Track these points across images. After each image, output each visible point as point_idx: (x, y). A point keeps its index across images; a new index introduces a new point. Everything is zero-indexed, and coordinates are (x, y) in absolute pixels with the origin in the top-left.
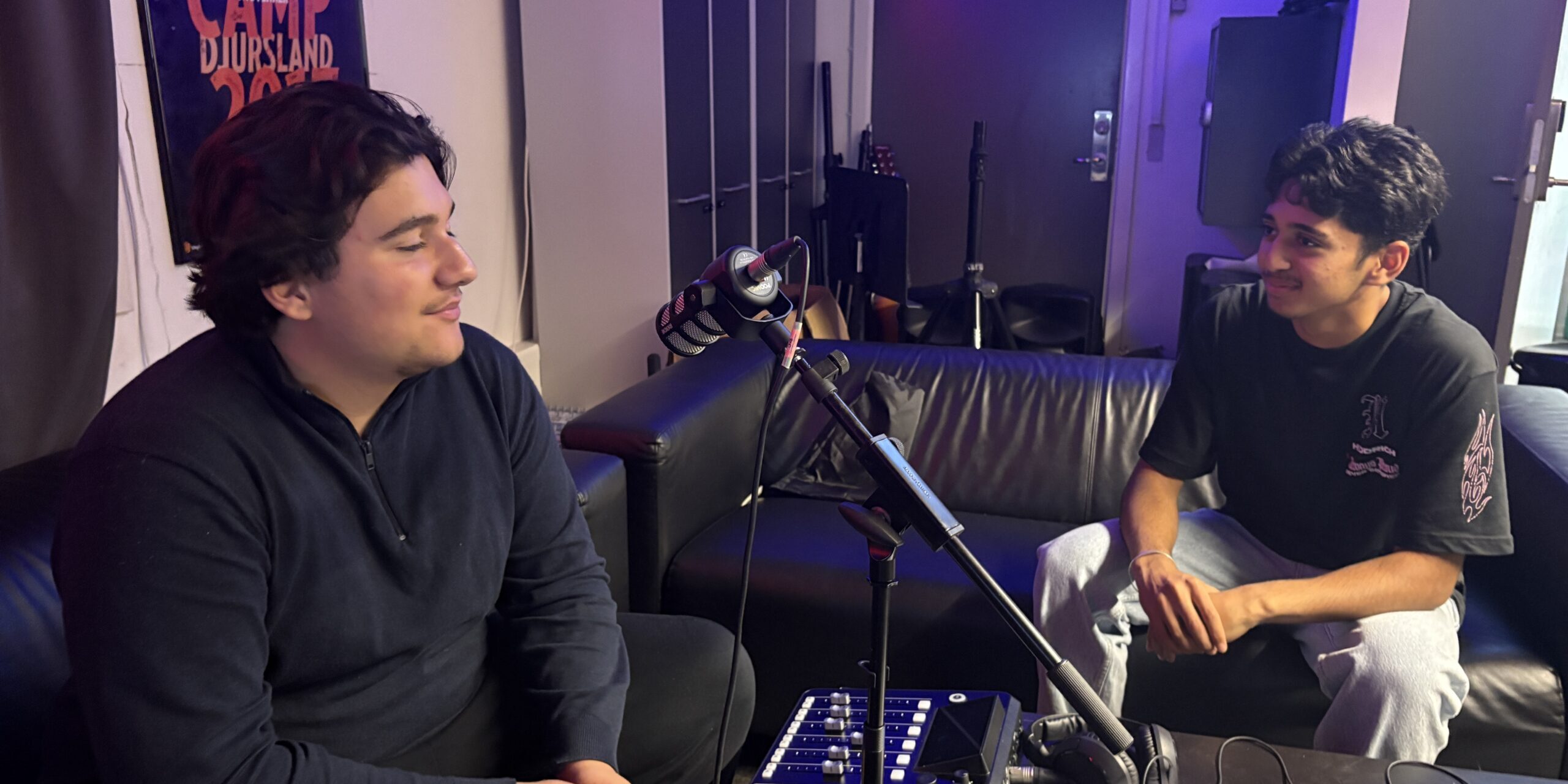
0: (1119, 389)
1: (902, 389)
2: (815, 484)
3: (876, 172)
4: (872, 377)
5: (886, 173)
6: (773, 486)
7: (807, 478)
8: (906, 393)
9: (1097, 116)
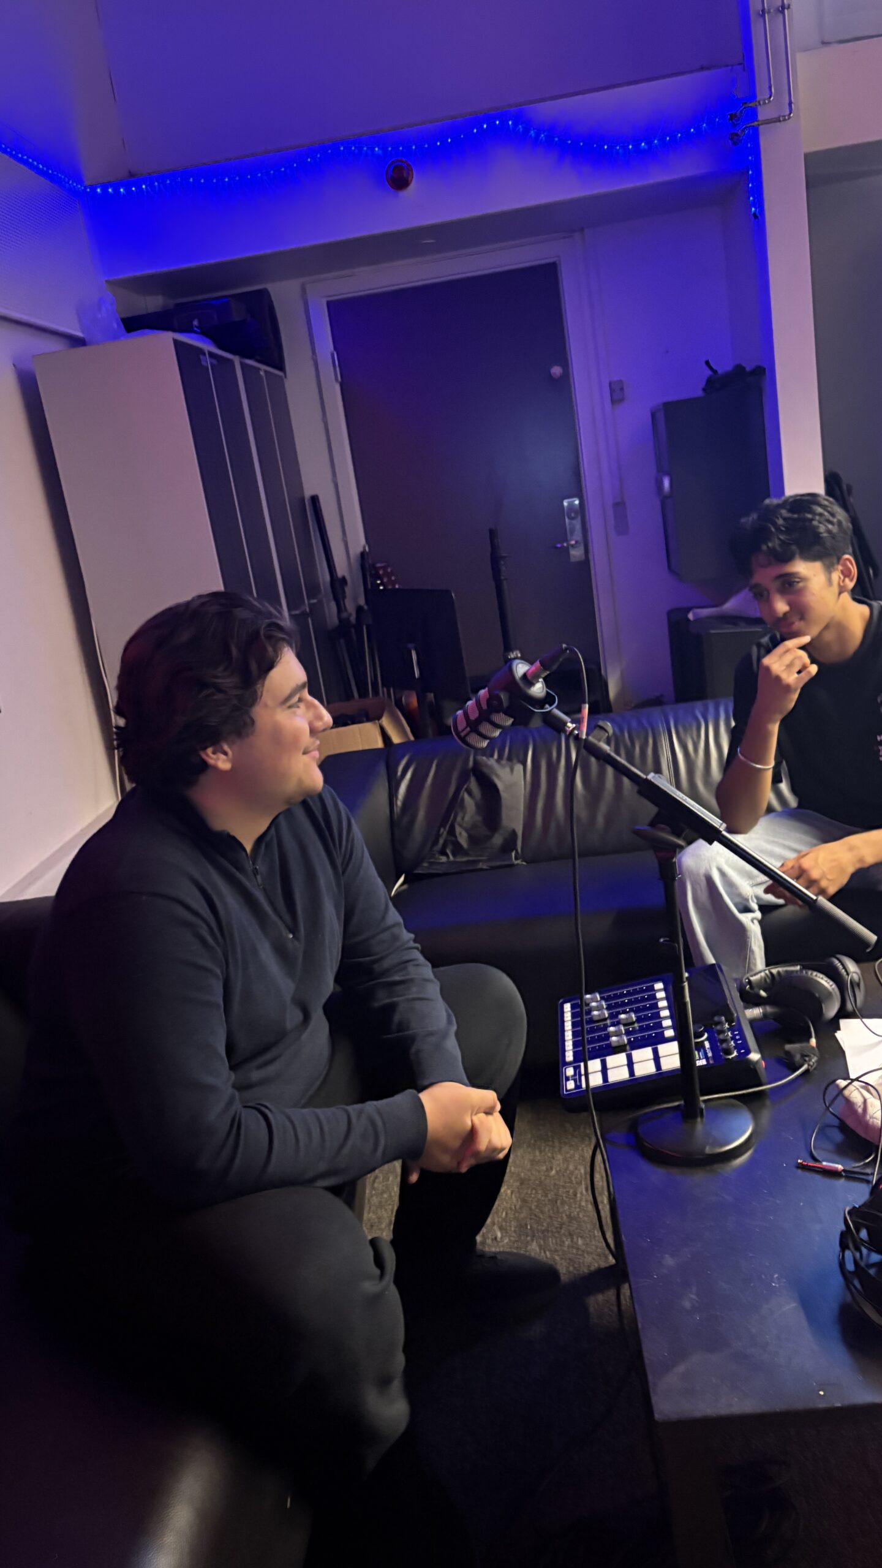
0: (681, 729)
1: (503, 766)
2: (449, 862)
3: (381, 588)
4: (475, 762)
5: (390, 587)
6: (416, 872)
7: (439, 859)
8: (508, 770)
9: (565, 504)
